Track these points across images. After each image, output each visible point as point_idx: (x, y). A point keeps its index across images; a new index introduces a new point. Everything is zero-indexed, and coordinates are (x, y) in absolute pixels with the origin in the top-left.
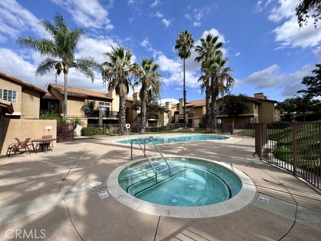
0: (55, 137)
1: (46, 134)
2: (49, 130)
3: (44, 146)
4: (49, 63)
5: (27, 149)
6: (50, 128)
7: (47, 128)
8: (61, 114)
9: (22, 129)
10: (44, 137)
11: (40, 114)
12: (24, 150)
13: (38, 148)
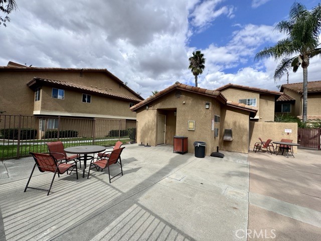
0: (295, 141)
1: (286, 137)
2: (288, 134)
3: (284, 149)
4: (285, 63)
5: (268, 150)
6: (290, 131)
7: (287, 131)
8: (298, 117)
9: (263, 131)
10: (283, 140)
11: (275, 117)
12: (266, 149)
13: (277, 150)
